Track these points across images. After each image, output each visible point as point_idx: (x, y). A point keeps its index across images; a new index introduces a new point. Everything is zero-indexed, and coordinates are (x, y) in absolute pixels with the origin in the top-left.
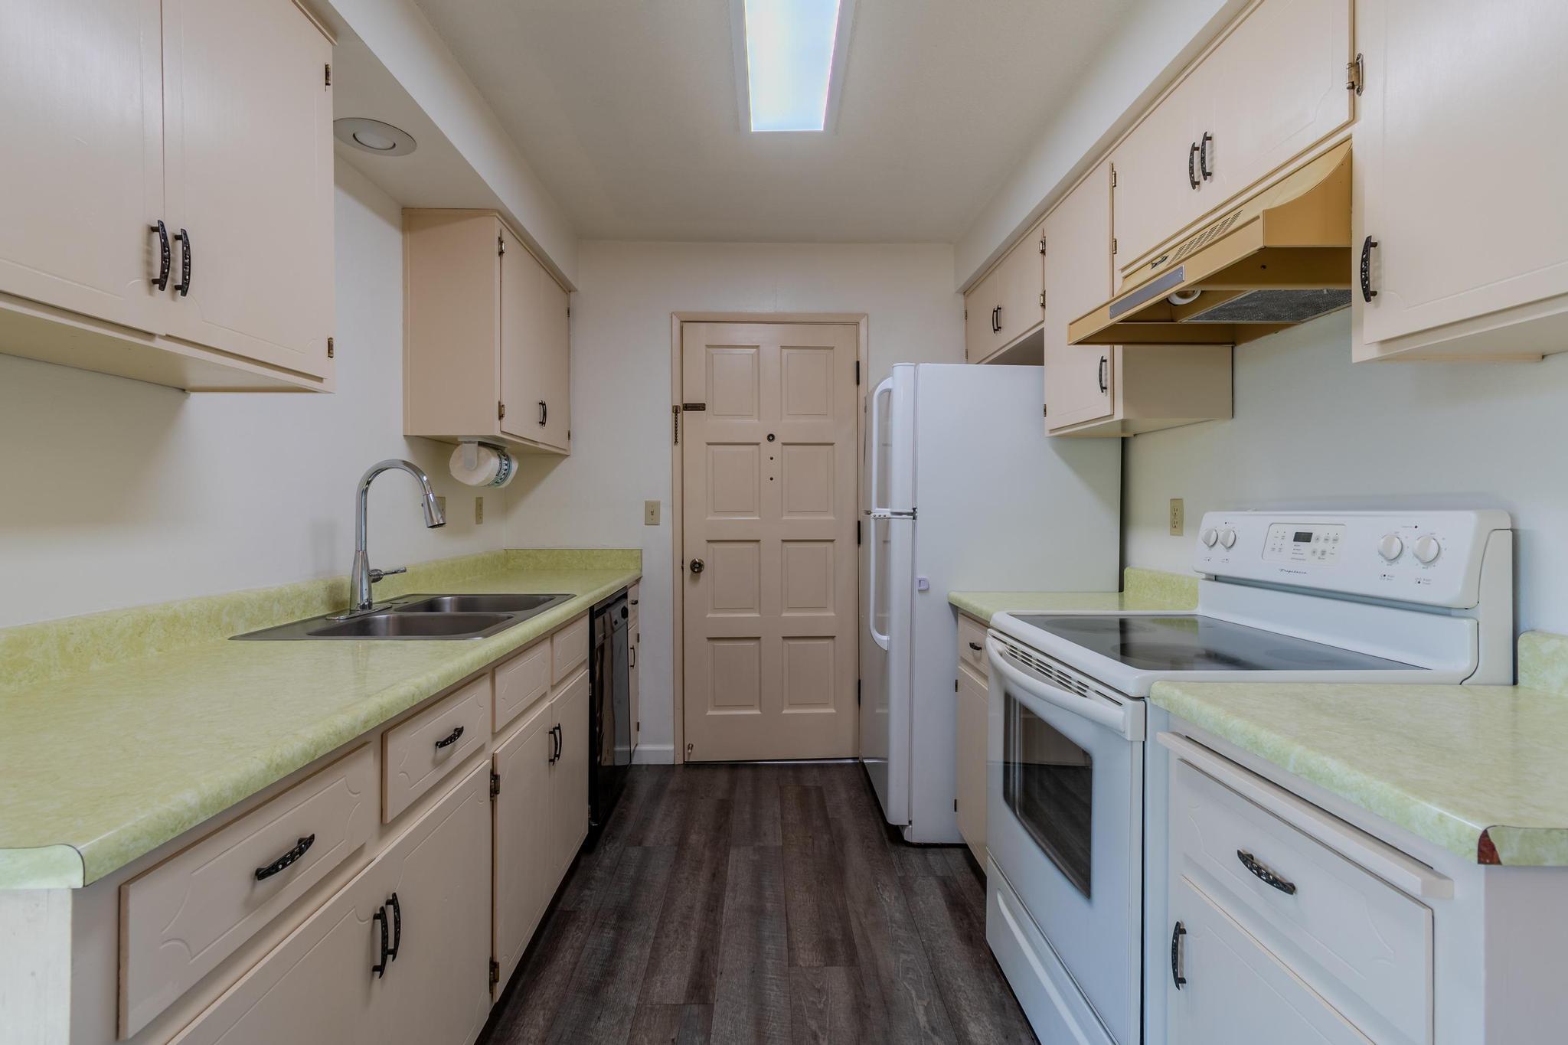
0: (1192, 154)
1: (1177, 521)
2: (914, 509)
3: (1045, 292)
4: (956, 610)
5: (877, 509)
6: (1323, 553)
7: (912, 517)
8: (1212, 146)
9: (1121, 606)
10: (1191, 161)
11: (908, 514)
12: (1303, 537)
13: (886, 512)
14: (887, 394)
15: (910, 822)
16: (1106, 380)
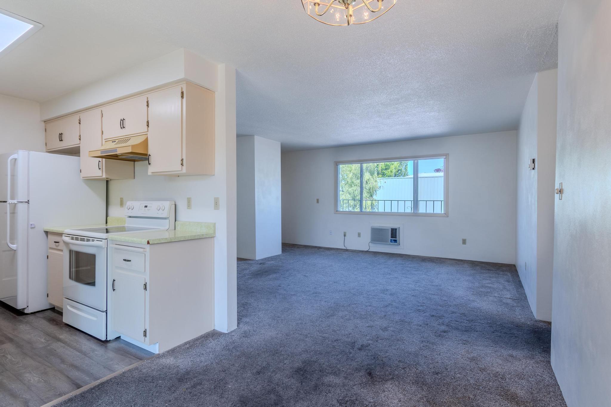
0: (121, 121)
1: (122, 204)
2: (28, 200)
3: (80, 135)
4: (47, 233)
5: (10, 200)
6: (149, 210)
7: (27, 203)
8: (125, 121)
9: (106, 226)
10: (121, 122)
11: (27, 202)
12: (146, 207)
13: (15, 201)
14: (14, 160)
15: (28, 307)
16: (100, 167)
